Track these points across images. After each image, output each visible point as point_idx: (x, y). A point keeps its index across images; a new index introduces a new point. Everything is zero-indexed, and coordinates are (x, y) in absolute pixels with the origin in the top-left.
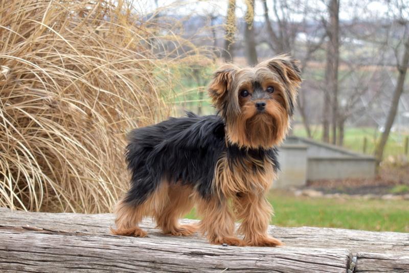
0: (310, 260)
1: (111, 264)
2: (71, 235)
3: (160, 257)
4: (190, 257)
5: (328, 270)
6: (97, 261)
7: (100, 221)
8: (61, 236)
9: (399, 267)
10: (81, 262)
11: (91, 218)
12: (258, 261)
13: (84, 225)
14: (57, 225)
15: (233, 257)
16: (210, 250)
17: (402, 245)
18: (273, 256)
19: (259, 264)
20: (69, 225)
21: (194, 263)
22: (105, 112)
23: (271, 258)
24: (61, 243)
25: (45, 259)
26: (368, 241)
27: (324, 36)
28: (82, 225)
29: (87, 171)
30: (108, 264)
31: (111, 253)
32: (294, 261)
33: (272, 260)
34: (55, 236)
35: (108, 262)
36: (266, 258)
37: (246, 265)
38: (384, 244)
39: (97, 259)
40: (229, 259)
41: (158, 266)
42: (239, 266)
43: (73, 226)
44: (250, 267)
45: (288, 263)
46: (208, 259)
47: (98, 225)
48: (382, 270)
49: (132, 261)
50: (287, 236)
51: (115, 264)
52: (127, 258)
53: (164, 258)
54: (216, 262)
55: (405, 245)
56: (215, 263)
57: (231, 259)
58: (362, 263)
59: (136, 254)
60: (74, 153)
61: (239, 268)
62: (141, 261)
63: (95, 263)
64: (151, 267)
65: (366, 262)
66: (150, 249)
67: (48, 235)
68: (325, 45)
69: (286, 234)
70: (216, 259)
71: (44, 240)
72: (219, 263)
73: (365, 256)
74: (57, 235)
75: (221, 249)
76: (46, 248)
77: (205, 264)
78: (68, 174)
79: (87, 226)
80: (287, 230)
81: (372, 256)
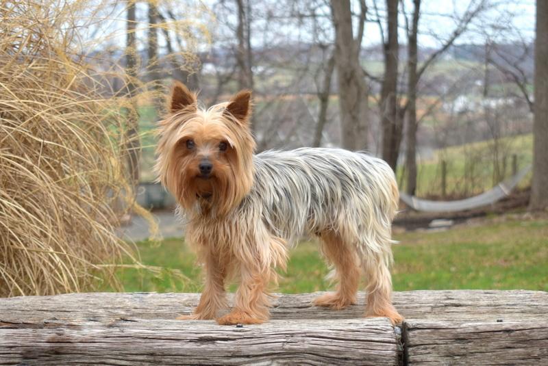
0: (350, 337)
1: (98, 361)
2: (41, 328)
3: (160, 347)
4: (198, 344)
5: (374, 348)
6: (79, 358)
7: (65, 304)
8: (29, 330)
9: (462, 337)
10: (58, 362)
11: (53, 300)
12: (285, 344)
13: (47, 311)
14: (12, 313)
15: (253, 341)
16: (223, 334)
17: (442, 306)
18: (304, 335)
19: (287, 346)
20: (28, 313)
21: (205, 351)
22: (48, 167)
23: (301, 338)
24: (31, 338)
25: (11, 361)
26: (399, 304)
27: (236, 66)
28: (44, 311)
29: (34, 240)
30: (93, 361)
31: (97, 347)
32: (330, 340)
33: (303, 341)
34: (21, 331)
35: (93, 359)
36: (295, 338)
37: (271, 349)
38: (420, 307)
39: (80, 356)
40: (249, 343)
41: (158, 358)
42: (262, 351)
43: (33, 313)
44: (276, 352)
45: (324, 343)
46: (221, 345)
47: (64, 309)
48: (441, 342)
49: (125, 356)
50: (300, 305)
51: (103, 360)
52: (118, 352)
53: (165, 349)
54: (232, 348)
55: (446, 306)
56: (231, 350)
57: (252, 343)
58: (415, 336)
59: (129, 345)
60: (16, 219)
61: (261, 353)
62: (136, 354)
63: (76, 361)
64: (150, 362)
65: (419, 333)
66: (146, 338)
67: (12, 330)
68: (236, 76)
69: (298, 302)
70: (232, 345)
71: (7, 337)
72: (236, 350)
73: (418, 326)
74: (24, 330)
75: (237, 331)
76: (11, 347)
77: (219, 352)
78: (11, 246)
79: (51, 311)
80: (298, 297)
81: (426, 326)
